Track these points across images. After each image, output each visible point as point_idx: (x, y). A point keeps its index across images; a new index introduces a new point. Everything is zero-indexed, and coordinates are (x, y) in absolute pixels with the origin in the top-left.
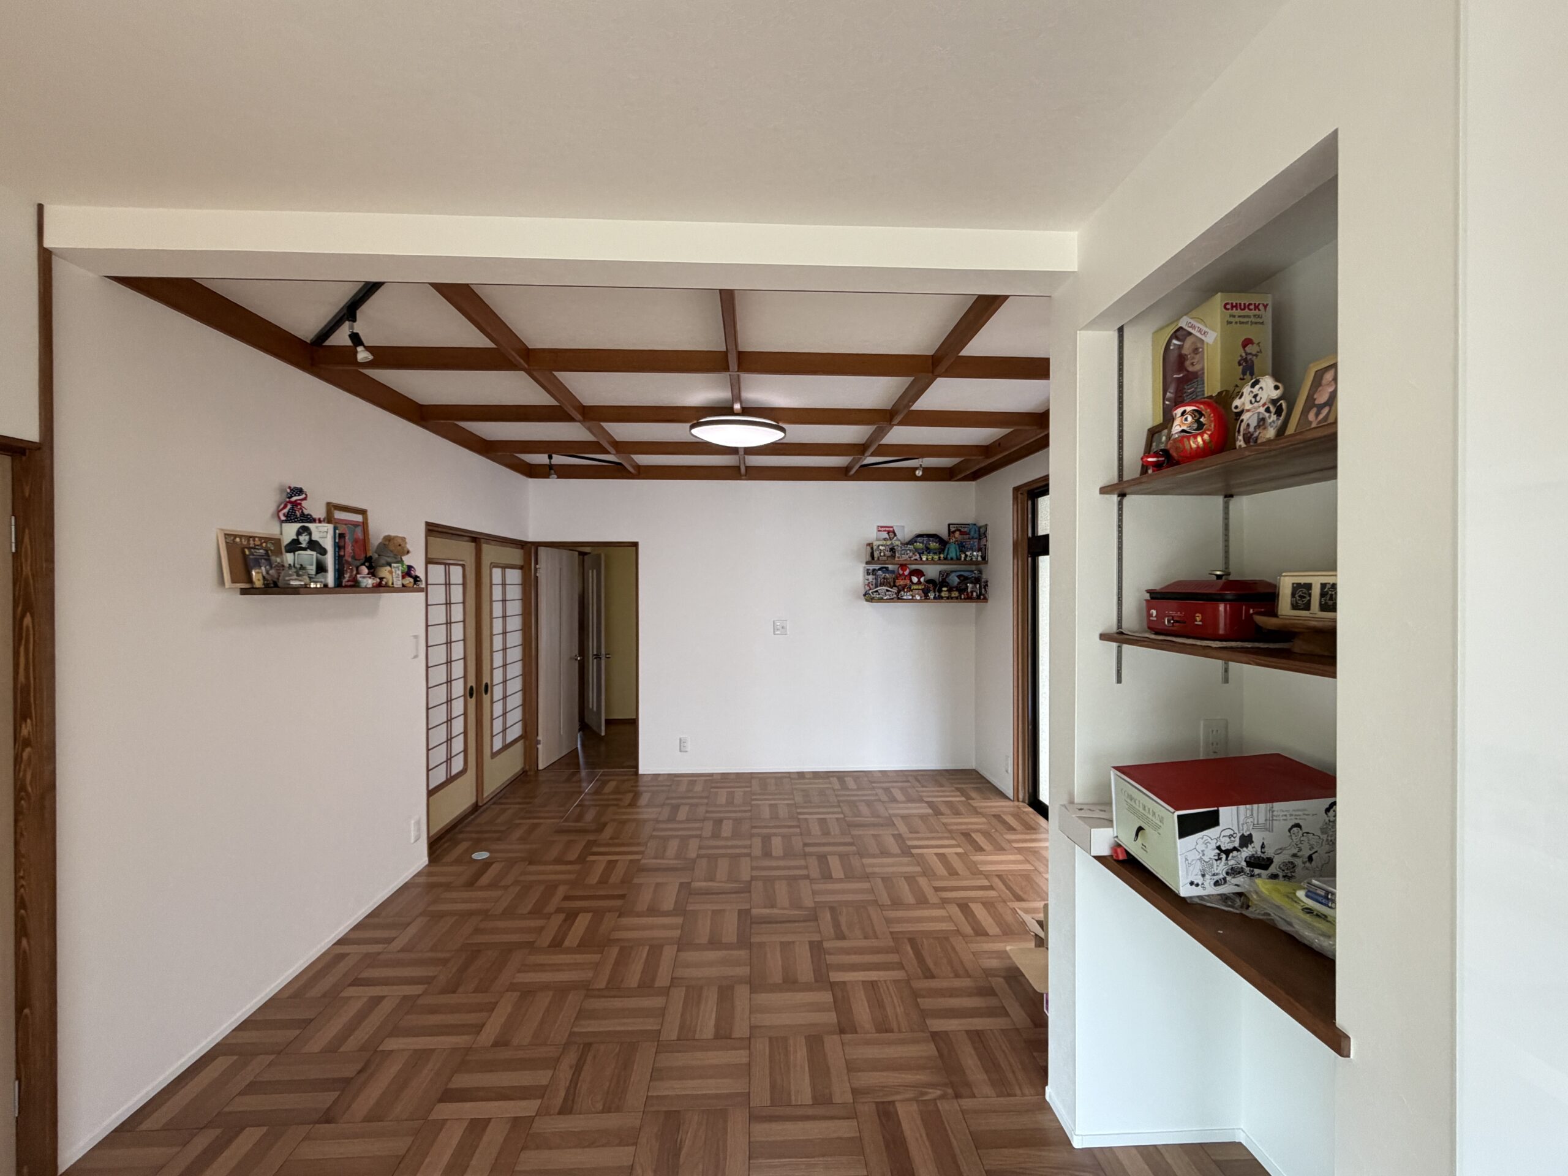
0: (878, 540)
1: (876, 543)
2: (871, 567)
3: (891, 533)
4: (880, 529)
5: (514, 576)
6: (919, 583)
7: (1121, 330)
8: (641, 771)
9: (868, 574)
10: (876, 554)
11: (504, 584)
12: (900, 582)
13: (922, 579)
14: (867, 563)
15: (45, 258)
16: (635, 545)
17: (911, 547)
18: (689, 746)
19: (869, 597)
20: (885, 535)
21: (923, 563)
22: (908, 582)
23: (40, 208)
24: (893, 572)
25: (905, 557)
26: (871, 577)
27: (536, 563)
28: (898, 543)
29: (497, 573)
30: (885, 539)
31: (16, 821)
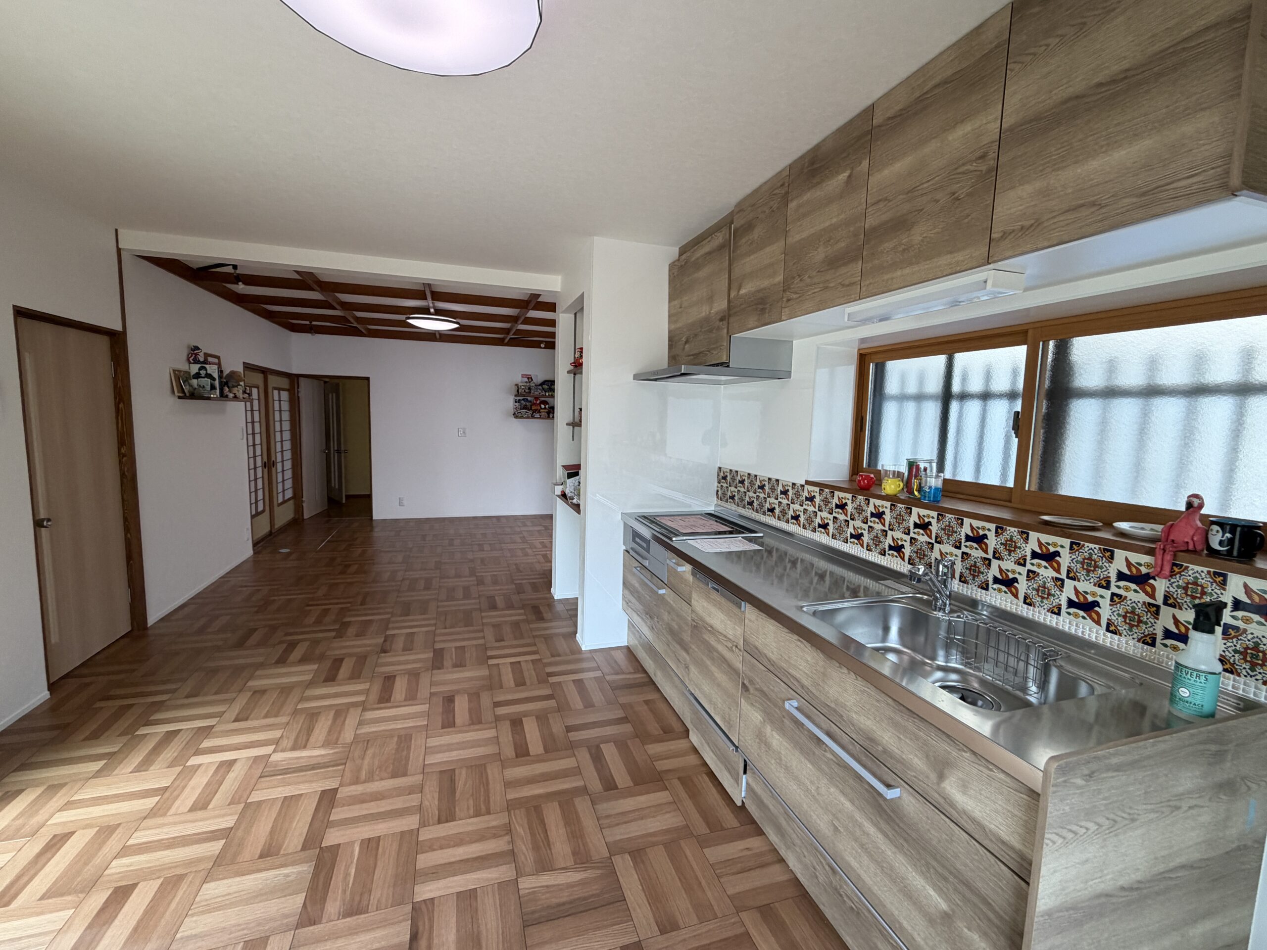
0: (521, 382)
1: (520, 384)
2: (518, 398)
3: (530, 378)
4: (523, 376)
5: (285, 395)
6: (545, 408)
7: (575, 314)
8: (374, 518)
9: (516, 402)
10: (520, 391)
11: (280, 401)
12: (534, 408)
13: (547, 406)
14: (515, 396)
15: (119, 251)
16: (368, 379)
17: (540, 387)
18: (405, 502)
19: (516, 416)
20: (526, 380)
21: (547, 397)
22: (539, 408)
23: (116, 230)
24: (530, 402)
25: (537, 393)
26: (517, 404)
27: (298, 388)
28: (534, 385)
29: (276, 392)
30: (526, 382)
31: (122, 486)
